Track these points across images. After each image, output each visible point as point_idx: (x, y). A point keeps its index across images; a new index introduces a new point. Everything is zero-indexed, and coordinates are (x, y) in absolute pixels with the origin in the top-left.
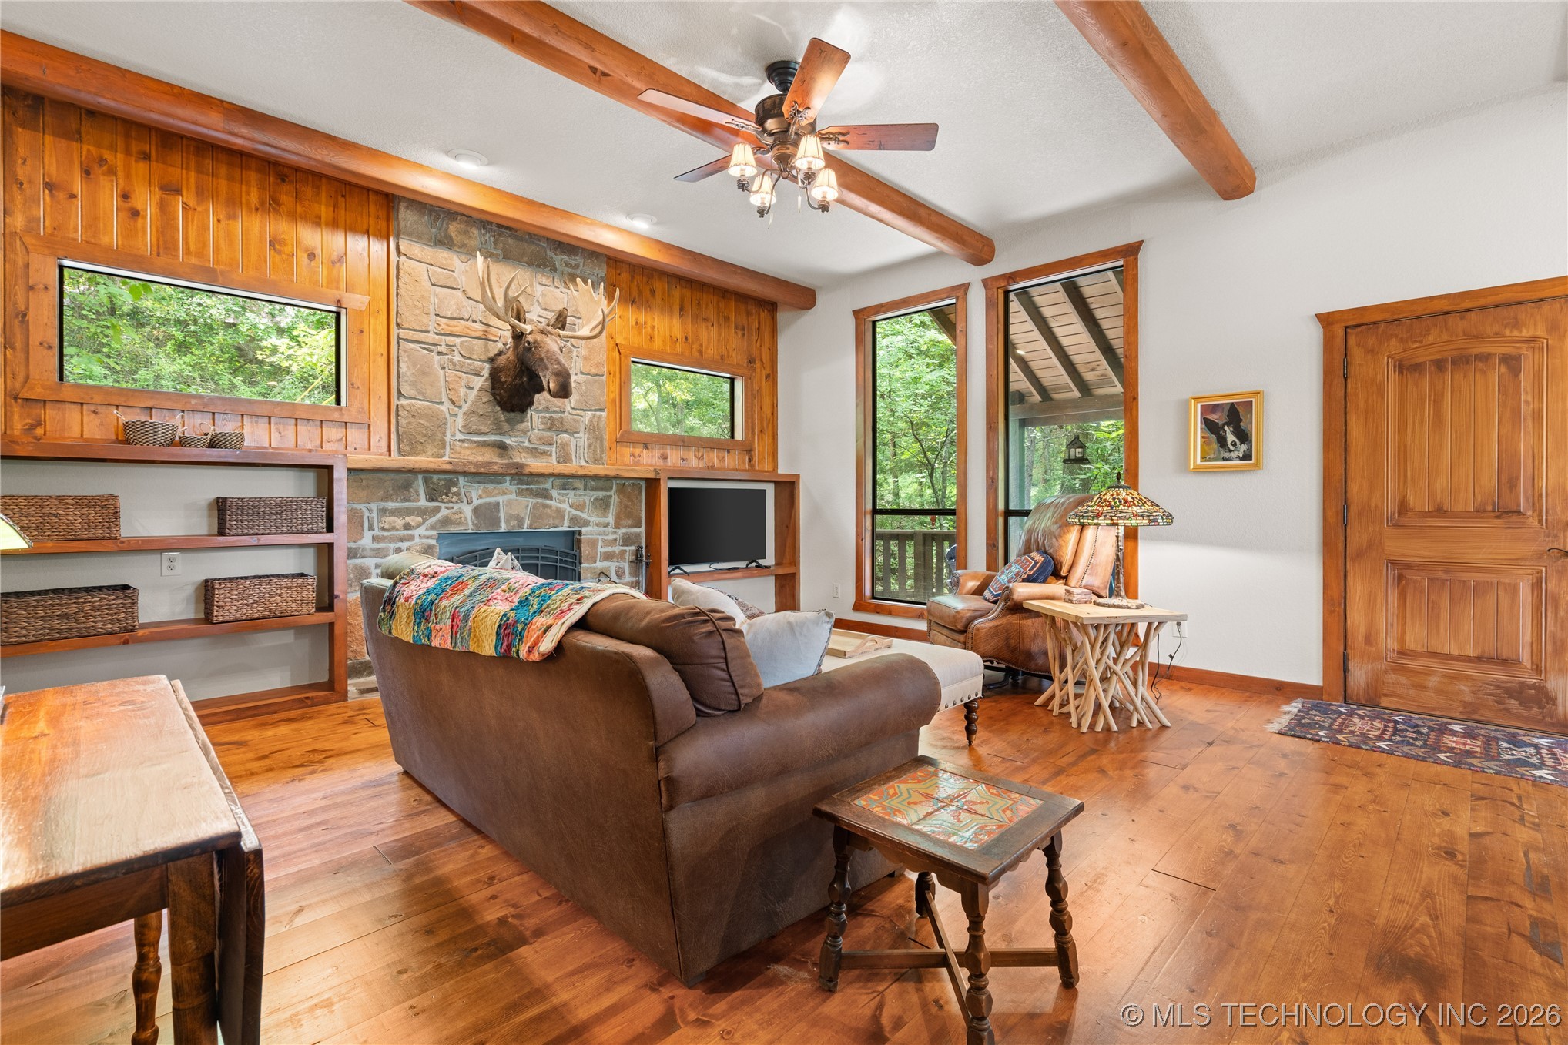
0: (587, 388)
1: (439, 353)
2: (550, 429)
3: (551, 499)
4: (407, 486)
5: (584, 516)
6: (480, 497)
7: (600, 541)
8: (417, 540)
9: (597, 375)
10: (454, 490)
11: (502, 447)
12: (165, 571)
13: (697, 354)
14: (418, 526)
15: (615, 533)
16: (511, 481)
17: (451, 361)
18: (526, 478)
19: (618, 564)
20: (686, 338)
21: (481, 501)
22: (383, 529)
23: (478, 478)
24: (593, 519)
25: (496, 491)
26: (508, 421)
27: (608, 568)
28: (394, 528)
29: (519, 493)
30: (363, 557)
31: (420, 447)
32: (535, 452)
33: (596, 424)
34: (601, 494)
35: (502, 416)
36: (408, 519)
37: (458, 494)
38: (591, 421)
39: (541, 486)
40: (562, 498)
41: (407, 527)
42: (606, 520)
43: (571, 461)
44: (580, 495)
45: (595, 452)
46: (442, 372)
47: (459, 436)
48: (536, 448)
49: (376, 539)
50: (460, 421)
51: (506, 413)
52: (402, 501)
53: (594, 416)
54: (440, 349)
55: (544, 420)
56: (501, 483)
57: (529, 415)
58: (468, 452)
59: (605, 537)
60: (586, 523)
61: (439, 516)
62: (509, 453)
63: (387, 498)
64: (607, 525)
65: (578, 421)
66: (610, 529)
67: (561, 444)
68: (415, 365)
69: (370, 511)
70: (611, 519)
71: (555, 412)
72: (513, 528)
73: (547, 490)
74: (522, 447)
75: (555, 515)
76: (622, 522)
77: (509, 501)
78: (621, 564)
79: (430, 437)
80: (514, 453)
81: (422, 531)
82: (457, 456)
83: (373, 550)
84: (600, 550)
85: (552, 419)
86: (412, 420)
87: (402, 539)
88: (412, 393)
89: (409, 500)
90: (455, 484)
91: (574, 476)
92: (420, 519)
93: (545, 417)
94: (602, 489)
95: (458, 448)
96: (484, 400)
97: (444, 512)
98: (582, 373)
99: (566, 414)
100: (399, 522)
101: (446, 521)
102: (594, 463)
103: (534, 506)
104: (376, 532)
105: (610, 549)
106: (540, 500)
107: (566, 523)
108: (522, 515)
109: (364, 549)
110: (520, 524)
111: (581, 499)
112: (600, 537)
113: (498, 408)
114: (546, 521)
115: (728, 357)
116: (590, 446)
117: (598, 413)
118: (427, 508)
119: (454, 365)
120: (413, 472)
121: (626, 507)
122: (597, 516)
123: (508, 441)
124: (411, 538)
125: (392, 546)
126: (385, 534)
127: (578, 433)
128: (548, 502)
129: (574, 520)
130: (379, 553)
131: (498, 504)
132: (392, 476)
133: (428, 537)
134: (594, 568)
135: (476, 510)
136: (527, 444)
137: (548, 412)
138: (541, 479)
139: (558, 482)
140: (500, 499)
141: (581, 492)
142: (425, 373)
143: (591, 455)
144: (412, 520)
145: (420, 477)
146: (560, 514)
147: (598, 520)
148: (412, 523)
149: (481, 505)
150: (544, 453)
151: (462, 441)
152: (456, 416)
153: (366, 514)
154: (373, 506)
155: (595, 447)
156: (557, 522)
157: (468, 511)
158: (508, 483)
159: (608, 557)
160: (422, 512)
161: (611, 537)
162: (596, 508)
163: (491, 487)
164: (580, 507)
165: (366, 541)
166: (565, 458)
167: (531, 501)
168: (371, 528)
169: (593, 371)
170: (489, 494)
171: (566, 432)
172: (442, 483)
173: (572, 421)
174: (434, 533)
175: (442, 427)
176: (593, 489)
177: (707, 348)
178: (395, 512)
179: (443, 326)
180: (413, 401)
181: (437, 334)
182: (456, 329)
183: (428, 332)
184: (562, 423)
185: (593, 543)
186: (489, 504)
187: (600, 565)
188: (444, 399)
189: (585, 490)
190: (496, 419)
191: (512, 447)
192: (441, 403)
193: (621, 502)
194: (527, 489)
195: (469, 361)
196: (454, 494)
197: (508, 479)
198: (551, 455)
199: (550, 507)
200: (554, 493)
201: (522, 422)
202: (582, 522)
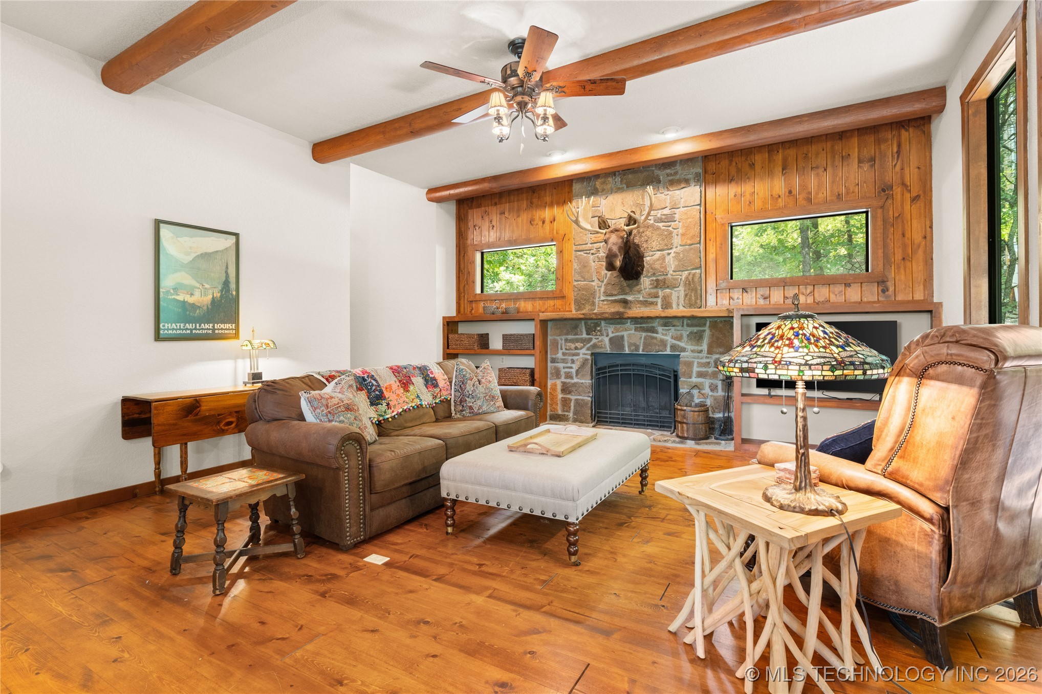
0: (684, 255)
1: (592, 254)
2: (656, 287)
3: (657, 333)
4: (576, 327)
5: (682, 344)
6: (613, 333)
7: (695, 364)
8: (581, 356)
9: (692, 244)
10: (599, 328)
11: (625, 302)
12: (502, 363)
13: (804, 202)
14: (581, 348)
15: (707, 357)
16: (630, 322)
17: (598, 257)
18: (639, 320)
19: (712, 381)
20: (790, 192)
21: (614, 335)
22: (566, 349)
23: (611, 321)
24: (690, 347)
25: (621, 329)
26: (628, 286)
27: (702, 384)
28: (570, 349)
29: (636, 329)
30: (558, 363)
31: (583, 306)
32: (645, 303)
33: (691, 279)
34: (695, 329)
35: (625, 283)
36: (577, 344)
37: (600, 331)
38: (687, 278)
39: (650, 325)
40: (664, 332)
41: (576, 348)
42: (700, 348)
43: (671, 307)
44: (678, 330)
45: (690, 299)
46: (593, 264)
47: (602, 298)
48: (647, 301)
49: (564, 354)
50: (603, 289)
51: (627, 282)
52: (574, 335)
53: (689, 274)
54: (592, 252)
55: (652, 282)
56: (624, 324)
57: (642, 280)
58: (606, 307)
59: (699, 361)
60: (684, 350)
61: (591, 343)
62: (629, 305)
63: (567, 334)
64: (701, 351)
65: (677, 279)
66: (705, 354)
67: (663, 296)
68: (580, 263)
69: (562, 340)
70: (705, 347)
71: (660, 275)
72: (633, 351)
73: (653, 327)
74: (638, 301)
75: (659, 344)
76: (715, 350)
77: (629, 334)
78: (714, 381)
79: (587, 300)
80: (632, 305)
81: (584, 351)
82: (600, 309)
83: (562, 359)
84: (696, 369)
85: (657, 281)
86: (580, 292)
87: (574, 355)
88: (579, 278)
89: (577, 335)
90: (599, 325)
91: (675, 317)
92: (582, 345)
93: (653, 280)
94: (696, 326)
95: (601, 305)
96: (615, 276)
97: (594, 341)
98: (681, 245)
99: (669, 276)
100: (573, 346)
101: (595, 346)
102: (690, 307)
103: (645, 338)
104: (564, 350)
105: (703, 369)
106: (649, 334)
107: (668, 349)
108: (638, 344)
109: (558, 359)
110: (637, 348)
111: (679, 333)
112: (696, 361)
113: (622, 279)
114: (653, 348)
116: (686, 295)
117: (694, 271)
118: (586, 339)
119: (599, 258)
120: (580, 319)
121: (718, 338)
122: (692, 345)
123: (630, 298)
124: (578, 354)
125: (570, 358)
126: (567, 352)
127: (678, 287)
128: (655, 335)
129: (673, 347)
130: (564, 361)
131: (623, 337)
132: (570, 322)
133: (586, 354)
134: (690, 382)
135: (611, 339)
136: (641, 299)
137: (656, 277)
138: (649, 320)
139: (662, 321)
140: (625, 334)
141: (680, 328)
142: (585, 267)
143: (687, 302)
144: (579, 345)
145: (583, 322)
146: (663, 343)
147: (693, 348)
148: (579, 347)
149: (613, 337)
150: (652, 303)
151: (603, 301)
152: (601, 287)
153: (560, 342)
154: (563, 337)
155: (691, 296)
156: (661, 348)
157: (606, 340)
158: (629, 324)
159: (701, 375)
160: (583, 341)
161: (704, 360)
162: (691, 339)
163: (618, 326)
164: (679, 338)
165: (560, 355)
166: (667, 305)
167: (644, 334)
168: (561, 349)
169: (689, 242)
170: (618, 331)
171: (668, 287)
172: (592, 325)
173: (672, 280)
174: (590, 352)
175: (593, 294)
176: (688, 325)
177: (817, 194)
178: (572, 341)
179: (593, 239)
180: (579, 282)
181: (591, 244)
182: (600, 238)
183: (587, 244)
184: (664, 282)
185: (689, 365)
186: (617, 336)
187: (694, 380)
188: (595, 278)
189: (683, 326)
190: (621, 286)
191: (631, 302)
192: (593, 281)
193: (713, 335)
194: (641, 327)
196: (598, 331)
197: (629, 321)
198: (657, 304)
199: (656, 338)
200: (660, 329)
201: (637, 285)
202: (679, 349)
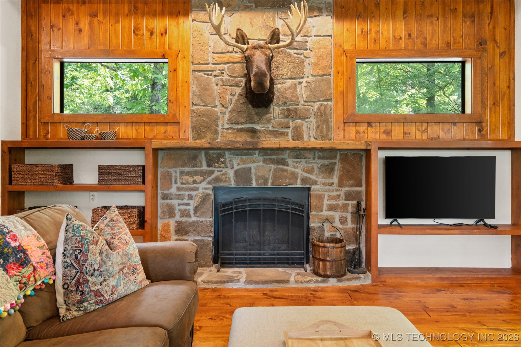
0: (316, 85)
1: (215, 76)
2: (287, 117)
3: (288, 165)
4: (195, 158)
5: (313, 177)
6: (239, 164)
7: (326, 197)
8: (201, 190)
9: (324, 75)
10: (222, 160)
11: (253, 131)
12: (91, 201)
13: (421, 47)
14: (201, 182)
15: (338, 190)
16: (259, 154)
17: (221, 79)
18: (269, 151)
19: (341, 214)
20: (410, 35)
21: (239, 167)
22: (182, 183)
23: (237, 152)
24: (320, 180)
25: (249, 160)
26: (257, 114)
27: (333, 217)
28: (187, 183)
29: (265, 161)
30: (171, 199)
31: (203, 134)
32: (275, 134)
33: (322, 111)
34: (326, 162)
35: (253, 111)
36: (196, 178)
37: (224, 162)
38: (319, 109)
39: (280, 157)
40: (295, 165)
41: (195, 182)
42: (331, 181)
43: (302, 138)
44: (310, 163)
45: (322, 131)
46: (216, 87)
47: (226, 126)
48: (277, 131)
49: (179, 189)
50: (227, 116)
51: (255, 109)
52: (192, 167)
53: (321, 105)
54: (214, 73)
55: (283, 112)
56: (252, 155)
57: (272, 109)
58: (231, 136)
59: (331, 194)
60: (315, 183)
61: (213, 176)
62: (258, 135)
63: (183, 166)
64: (332, 184)
65: (308, 110)
66: (335, 187)
67: (295, 127)
68: (200, 85)
69: (176, 172)
70: (335, 180)
71: (291, 105)
72: (261, 184)
73: (284, 159)
74: (267, 131)
75: (290, 176)
76: (345, 182)
77: (258, 167)
78: (344, 214)
79: (208, 128)
80: (261, 135)
81: (204, 185)
82: (225, 139)
83: (176, 195)
84: (326, 202)
85: (288, 110)
86: (199, 118)
87: (192, 190)
88: (199, 102)
89: (196, 167)
90: (223, 156)
91: (305, 149)
92: (202, 178)
93: (283, 109)
94: (328, 158)
95: (225, 134)
96: (242, 102)
97: (216, 174)
98: (312, 75)
99: (300, 106)
100: (190, 179)
101: (217, 179)
102: (321, 139)
103: (275, 170)
104: (179, 185)
105: (334, 202)
106: (279, 166)
107: (299, 182)
108: (267, 176)
109: (172, 194)
110: (266, 182)
111: (310, 165)
112: (326, 194)
113: (250, 106)
114: (284, 181)
115: (455, 43)
116: (318, 127)
117: (325, 103)
118: (206, 171)
119: (223, 82)
120: (200, 149)
121: (348, 171)
122: (323, 177)
123: (258, 127)
124: (197, 189)
125: (187, 193)
126: (183, 186)
127: (309, 118)
128: (285, 167)
129: (304, 180)
130: (179, 197)
131: (250, 169)
132: (187, 152)
133: (206, 189)
134: (321, 215)
135: (236, 172)
136: (271, 128)
137: (287, 106)
138: (280, 152)
139: (293, 153)
140: (252, 166)
141: (311, 160)
142: (206, 89)
143: (319, 133)
144: (198, 178)
145: (203, 152)
146: (294, 176)
147: (324, 181)
148: (198, 180)
149: (239, 169)
150: (282, 134)
151: (228, 129)
152: (224, 113)
153: (174, 174)
154: (178, 170)
155: (322, 127)
156: (292, 181)
157: (231, 173)
158: (257, 154)
159: (332, 208)
160: (204, 174)
161: (335, 193)
162: (322, 172)
163: (245, 158)
164: (310, 171)
165: (174, 190)
166: (298, 136)
167: (273, 167)
168: (176, 183)
169: (321, 73)
170: (244, 163)
171: (299, 118)
172: (215, 156)
173: (304, 111)
174: (211, 186)
175: (216, 121)
176: (319, 158)
177: (431, 40)
178: (190, 174)
179: (216, 59)
180: (199, 107)
181: (213, 64)
182: (224, 59)
183: (208, 64)
184: (296, 112)
185: (320, 198)
186: (244, 168)
187: (325, 213)
188: (217, 103)
189: (314, 158)
190: (249, 113)
191: (259, 131)
192: (216, 106)
193: (343, 168)
194: (270, 159)
195: (232, 78)
196: (222, 162)
197: (257, 152)
198: (287, 135)
199: (287, 171)
200: (290, 161)
201: (267, 114)
202: (311, 182)
